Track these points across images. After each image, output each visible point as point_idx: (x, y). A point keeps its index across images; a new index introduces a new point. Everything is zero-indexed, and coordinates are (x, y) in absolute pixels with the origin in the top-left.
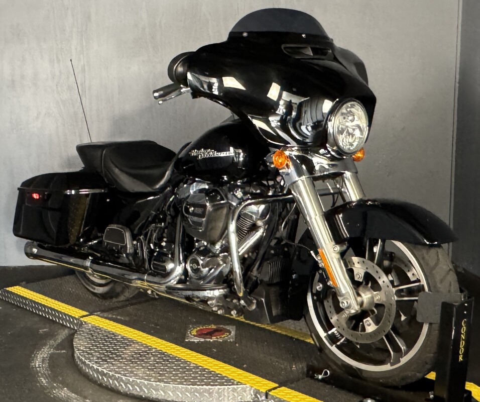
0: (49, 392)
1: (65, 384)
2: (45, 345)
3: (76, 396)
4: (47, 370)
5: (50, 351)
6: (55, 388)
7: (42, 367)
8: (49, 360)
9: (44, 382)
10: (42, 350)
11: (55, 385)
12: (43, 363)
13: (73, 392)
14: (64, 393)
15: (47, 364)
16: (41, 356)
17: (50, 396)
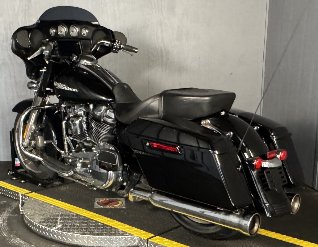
0: (8, 240)
1: (17, 235)
2: (4, 211)
3: (25, 243)
4: (6, 227)
5: (8, 215)
6: (11, 238)
7: (3, 225)
8: (7, 220)
9: (5, 234)
10: (3, 214)
11: (12, 236)
12: (3, 222)
13: (23, 240)
14: (17, 241)
15: (6, 223)
16: (2, 218)
17: (9, 243)
